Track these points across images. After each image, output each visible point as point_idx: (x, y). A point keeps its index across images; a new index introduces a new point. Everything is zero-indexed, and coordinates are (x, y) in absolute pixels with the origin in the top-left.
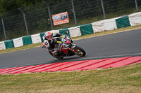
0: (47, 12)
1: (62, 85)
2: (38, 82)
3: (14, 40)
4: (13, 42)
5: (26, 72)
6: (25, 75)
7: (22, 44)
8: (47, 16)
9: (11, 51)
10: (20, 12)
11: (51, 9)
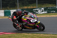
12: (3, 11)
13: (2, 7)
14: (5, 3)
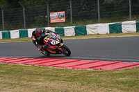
0: (46, 9)
1: (53, 80)
2: (30, 74)
3: (11, 32)
4: (9, 33)
5: (20, 64)
6: (18, 66)
7: (18, 37)
8: (45, 13)
9: (7, 41)
10: (20, 6)
11: (49, 6)
12: (134, 22)
13: (132, 14)
14: (137, 6)
